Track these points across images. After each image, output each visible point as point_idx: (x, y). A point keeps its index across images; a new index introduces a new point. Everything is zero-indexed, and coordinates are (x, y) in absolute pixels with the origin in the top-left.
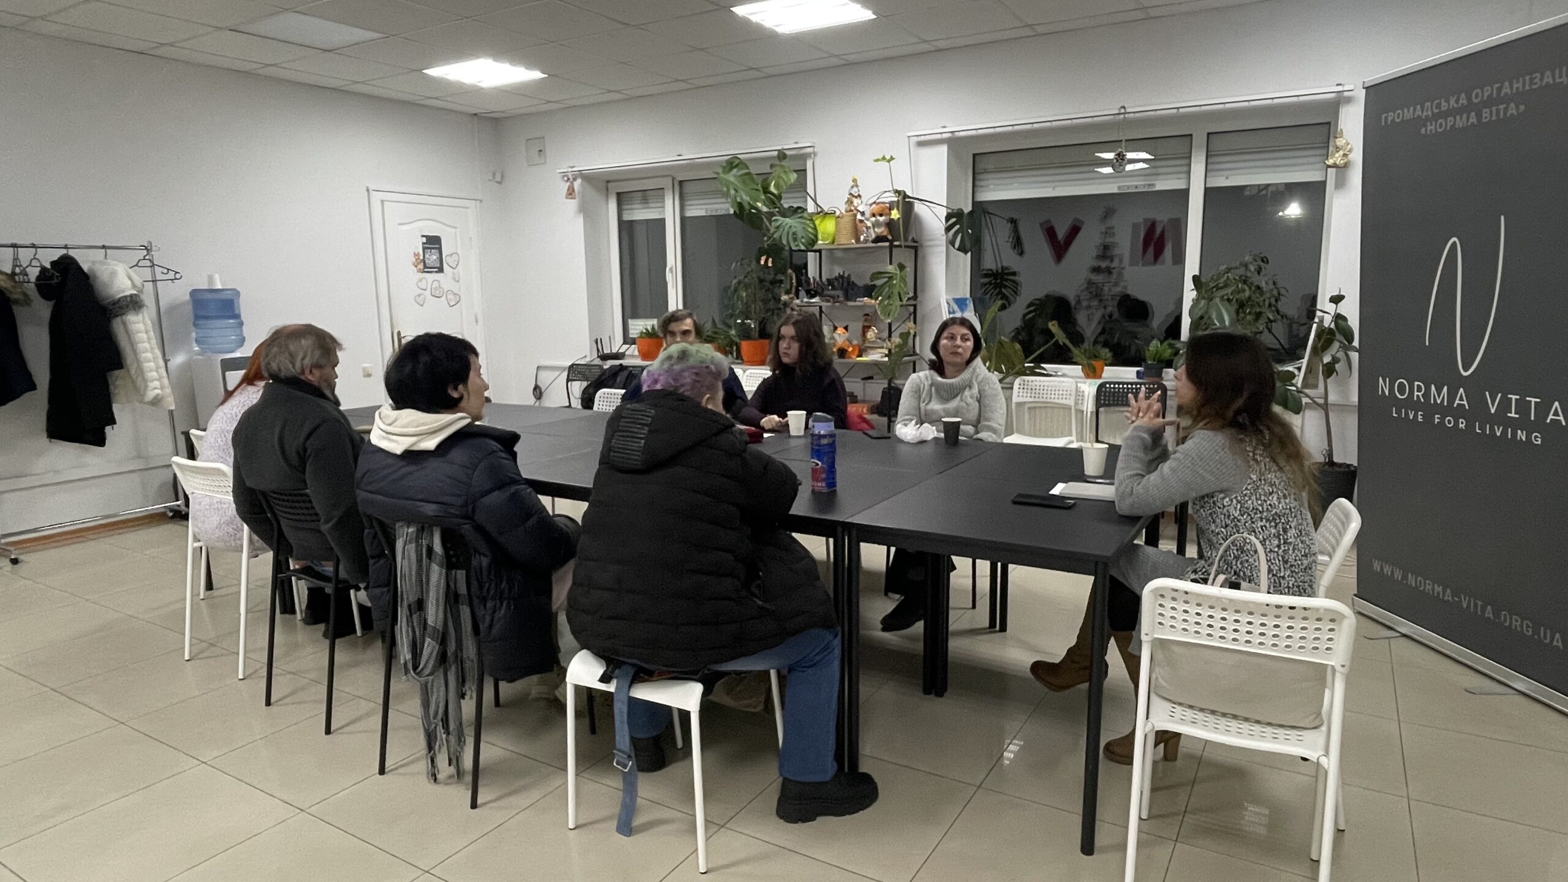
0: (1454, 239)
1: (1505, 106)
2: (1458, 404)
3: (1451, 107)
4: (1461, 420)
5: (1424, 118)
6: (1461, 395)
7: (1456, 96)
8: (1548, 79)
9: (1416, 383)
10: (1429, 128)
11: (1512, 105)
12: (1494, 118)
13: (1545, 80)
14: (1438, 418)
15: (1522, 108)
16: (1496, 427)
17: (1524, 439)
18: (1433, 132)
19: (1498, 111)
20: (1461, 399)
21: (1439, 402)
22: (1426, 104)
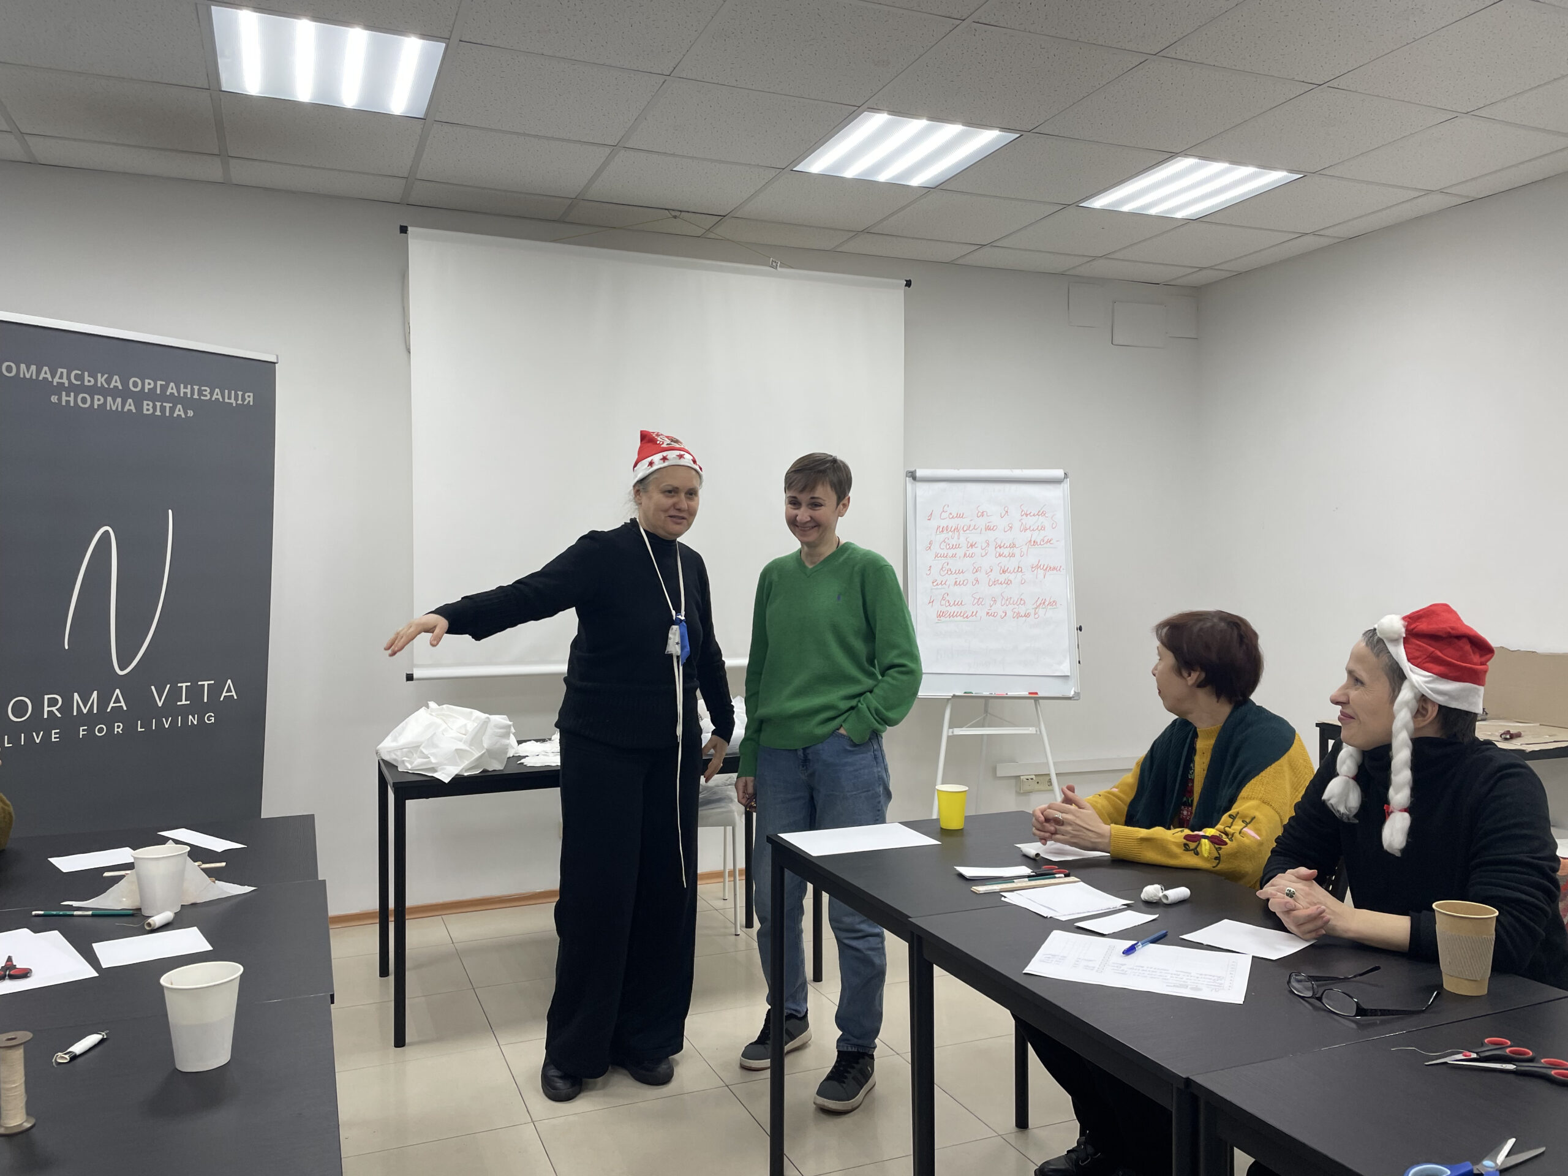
0: (107, 528)
1: (171, 405)
2: (112, 707)
3: (99, 385)
4: (116, 724)
5: (55, 384)
6: (118, 697)
7: (106, 376)
8: (217, 395)
9: (46, 697)
10: (64, 398)
11: (179, 406)
12: (158, 413)
13: (215, 396)
14: (83, 730)
15: (190, 413)
16: (164, 719)
17: (195, 723)
18: (72, 404)
19: (163, 409)
20: (118, 700)
21: (85, 711)
22: (60, 370)
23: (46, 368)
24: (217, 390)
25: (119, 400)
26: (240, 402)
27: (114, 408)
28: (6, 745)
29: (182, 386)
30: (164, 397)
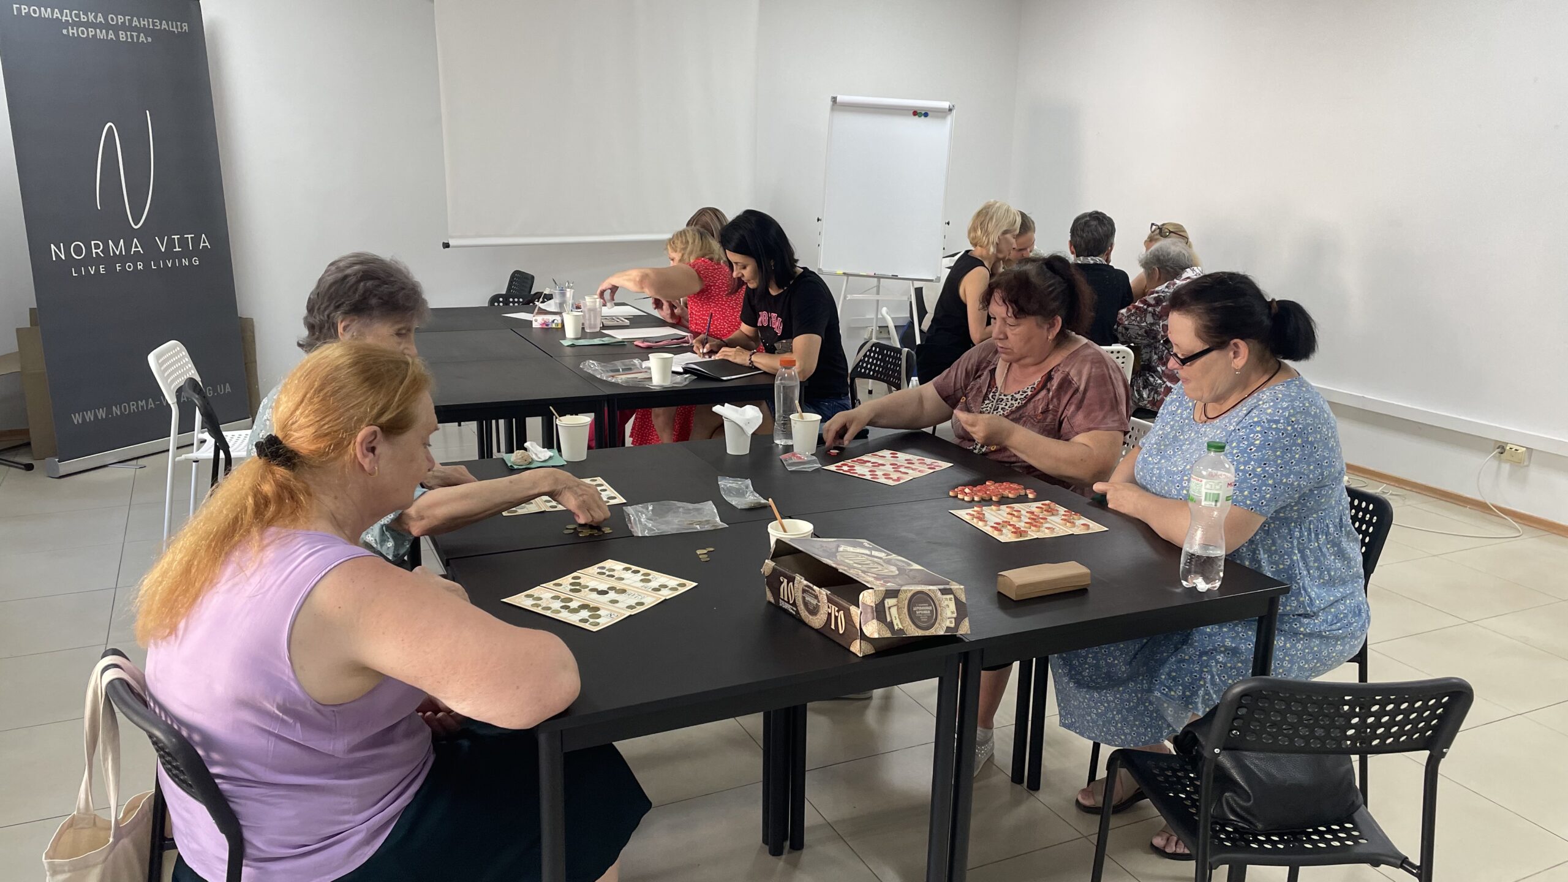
0: (111, 124)
1: (137, 34)
3: (90, 21)
5: (63, 21)
6: (136, 244)
7: (93, 14)
8: (164, 26)
9: (93, 242)
10: (71, 31)
11: (142, 35)
12: (129, 40)
13: (163, 27)
14: (119, 266)
15: (150, 40)
17: (187, 264)
18: (76, 35)
19: (132, 36)
20: (136, 247)
21: (118, 253)
22: (65, 11)
23: (56, 10)
24: (164, 22)
25: (104, 31)
26: (180, 30)
27: (102, 38)
28: (74, 275)
29: (141, 19)
30: (132, 29)
